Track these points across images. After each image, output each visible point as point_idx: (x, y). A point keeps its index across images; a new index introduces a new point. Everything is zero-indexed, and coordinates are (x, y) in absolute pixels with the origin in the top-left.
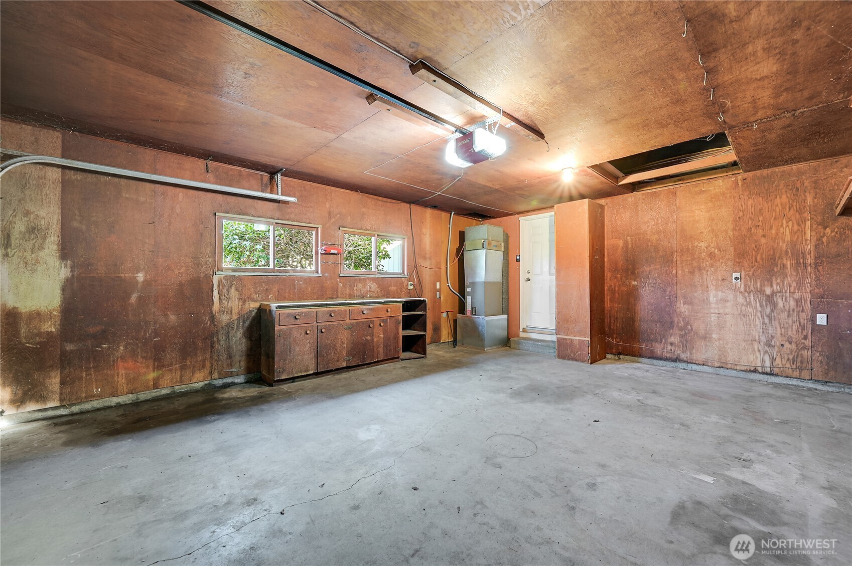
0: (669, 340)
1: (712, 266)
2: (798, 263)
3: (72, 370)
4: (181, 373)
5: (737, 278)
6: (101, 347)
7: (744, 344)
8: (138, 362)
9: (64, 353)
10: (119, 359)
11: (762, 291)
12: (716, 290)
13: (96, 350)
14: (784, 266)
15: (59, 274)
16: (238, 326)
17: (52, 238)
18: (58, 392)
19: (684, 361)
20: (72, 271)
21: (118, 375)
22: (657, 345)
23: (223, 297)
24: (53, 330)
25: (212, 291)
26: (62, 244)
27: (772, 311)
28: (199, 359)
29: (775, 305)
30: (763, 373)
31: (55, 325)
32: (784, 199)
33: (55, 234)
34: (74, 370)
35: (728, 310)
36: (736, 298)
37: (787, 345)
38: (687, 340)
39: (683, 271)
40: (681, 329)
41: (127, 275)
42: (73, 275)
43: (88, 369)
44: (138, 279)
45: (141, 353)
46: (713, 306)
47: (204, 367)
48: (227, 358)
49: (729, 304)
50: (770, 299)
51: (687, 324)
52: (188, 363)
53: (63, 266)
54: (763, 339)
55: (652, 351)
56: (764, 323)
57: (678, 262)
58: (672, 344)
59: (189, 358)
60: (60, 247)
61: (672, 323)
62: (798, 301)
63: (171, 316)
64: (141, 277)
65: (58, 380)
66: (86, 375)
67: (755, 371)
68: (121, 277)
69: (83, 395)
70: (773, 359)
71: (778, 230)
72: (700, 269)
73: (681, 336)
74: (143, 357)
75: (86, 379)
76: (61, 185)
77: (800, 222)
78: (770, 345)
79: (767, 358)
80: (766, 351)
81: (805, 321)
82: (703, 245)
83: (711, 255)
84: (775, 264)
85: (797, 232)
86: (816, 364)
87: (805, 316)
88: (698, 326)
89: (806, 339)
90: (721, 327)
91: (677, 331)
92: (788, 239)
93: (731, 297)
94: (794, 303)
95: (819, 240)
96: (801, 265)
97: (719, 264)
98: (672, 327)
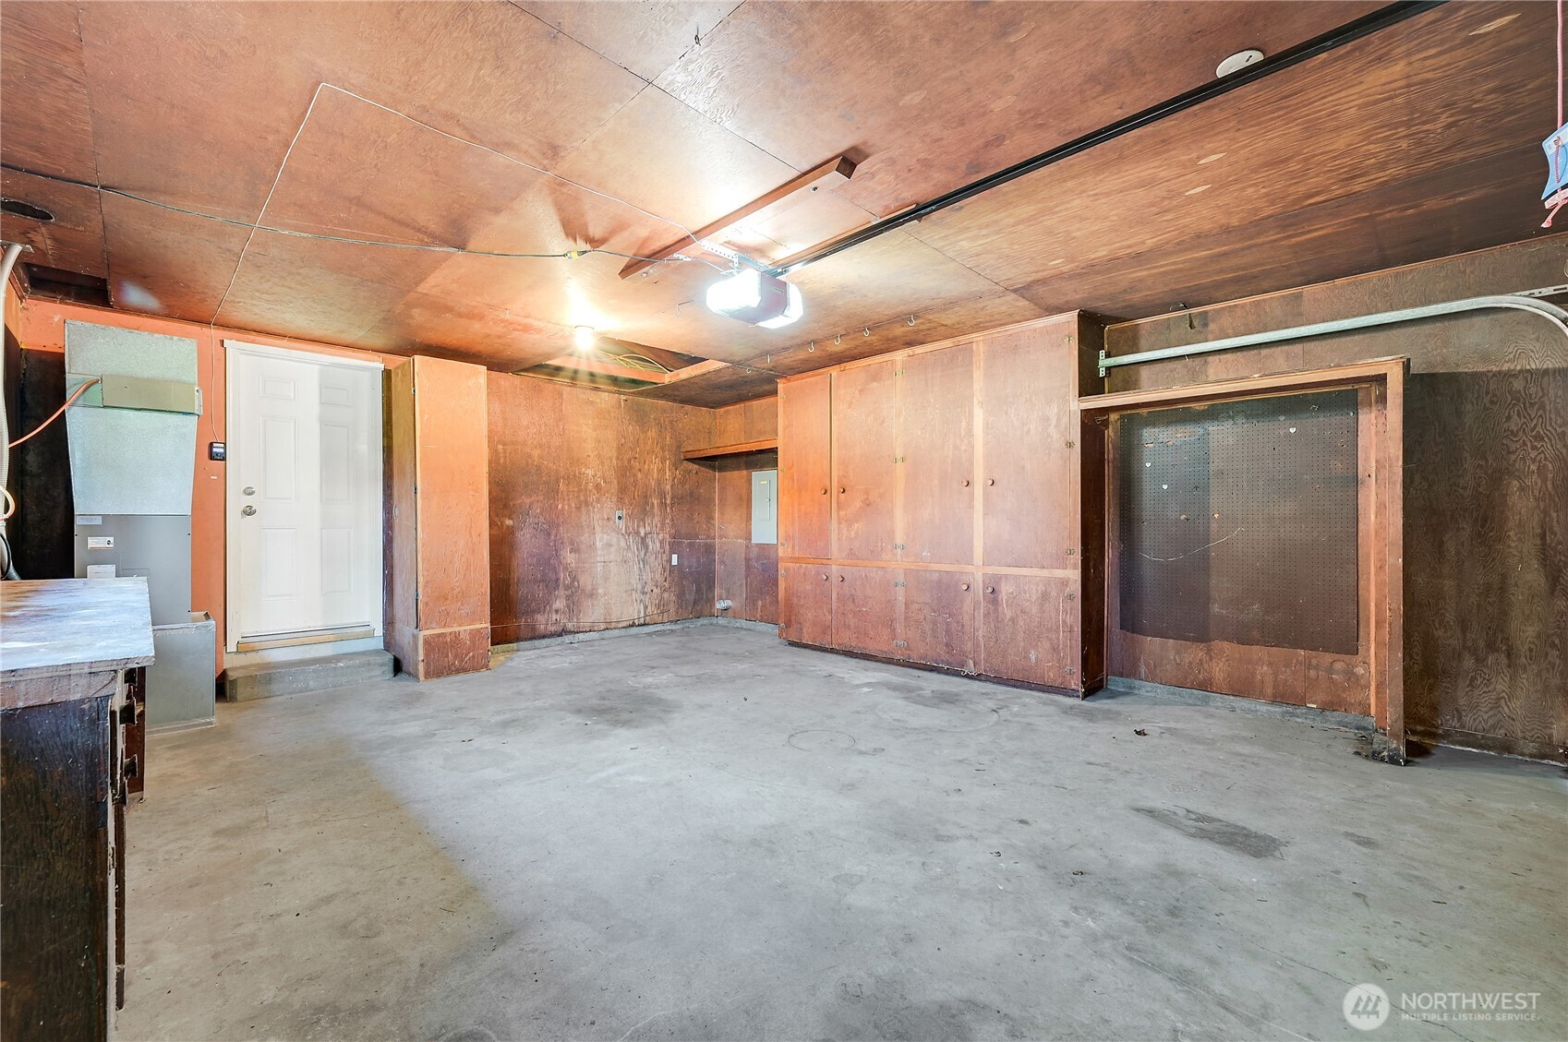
0: (554, 607)
1: (598, 501)
2: (661, 503)
5: (619, 518)
7: (625, 595)
11: (638, 533)
12: (602, 532)
14: (653, 504)
19: (570, 632)
22: (539, 617)
27: (645, 555)
29: (647, 548)
30: (639, 625)
32: (652, 433)
35: (612, 557)
36: (619, 542)
37: (655, 590)
38: (573, 607)
39: (569, 505)
40: (567, 588)
46: (599, 552)
49: (613, 549)
50: (644, 541)
51: (574, 579)
54: (639, 587)
55: (533, 629)
56: (640, 569)
57: (564, 494)
58: (557, 611)
61: (557, 580)
62: (661, 542)
67: (633, 625)
70: (646, 607)
71: (649, 466)
72: (587, 504)
73: (568, 598)
77: (663, 460)
78: (644, 593)
79: (642, 607)
80: (641, 601)
81: (665, 563)
82: (590, 472)
83: (597, 487)
84: (647, 503)
85: (661, 471)
86: (672, 604)
87: (665, 557)
88: (585, 580)
89: (665, 581)
90: (606, 579)
91: (561, 592)
92: (655, 476)
93: (614, 540)
94: (658, 545)
95: (673, 481)
96: (663, 505)
97: (604, 499)
98: (557, 587)
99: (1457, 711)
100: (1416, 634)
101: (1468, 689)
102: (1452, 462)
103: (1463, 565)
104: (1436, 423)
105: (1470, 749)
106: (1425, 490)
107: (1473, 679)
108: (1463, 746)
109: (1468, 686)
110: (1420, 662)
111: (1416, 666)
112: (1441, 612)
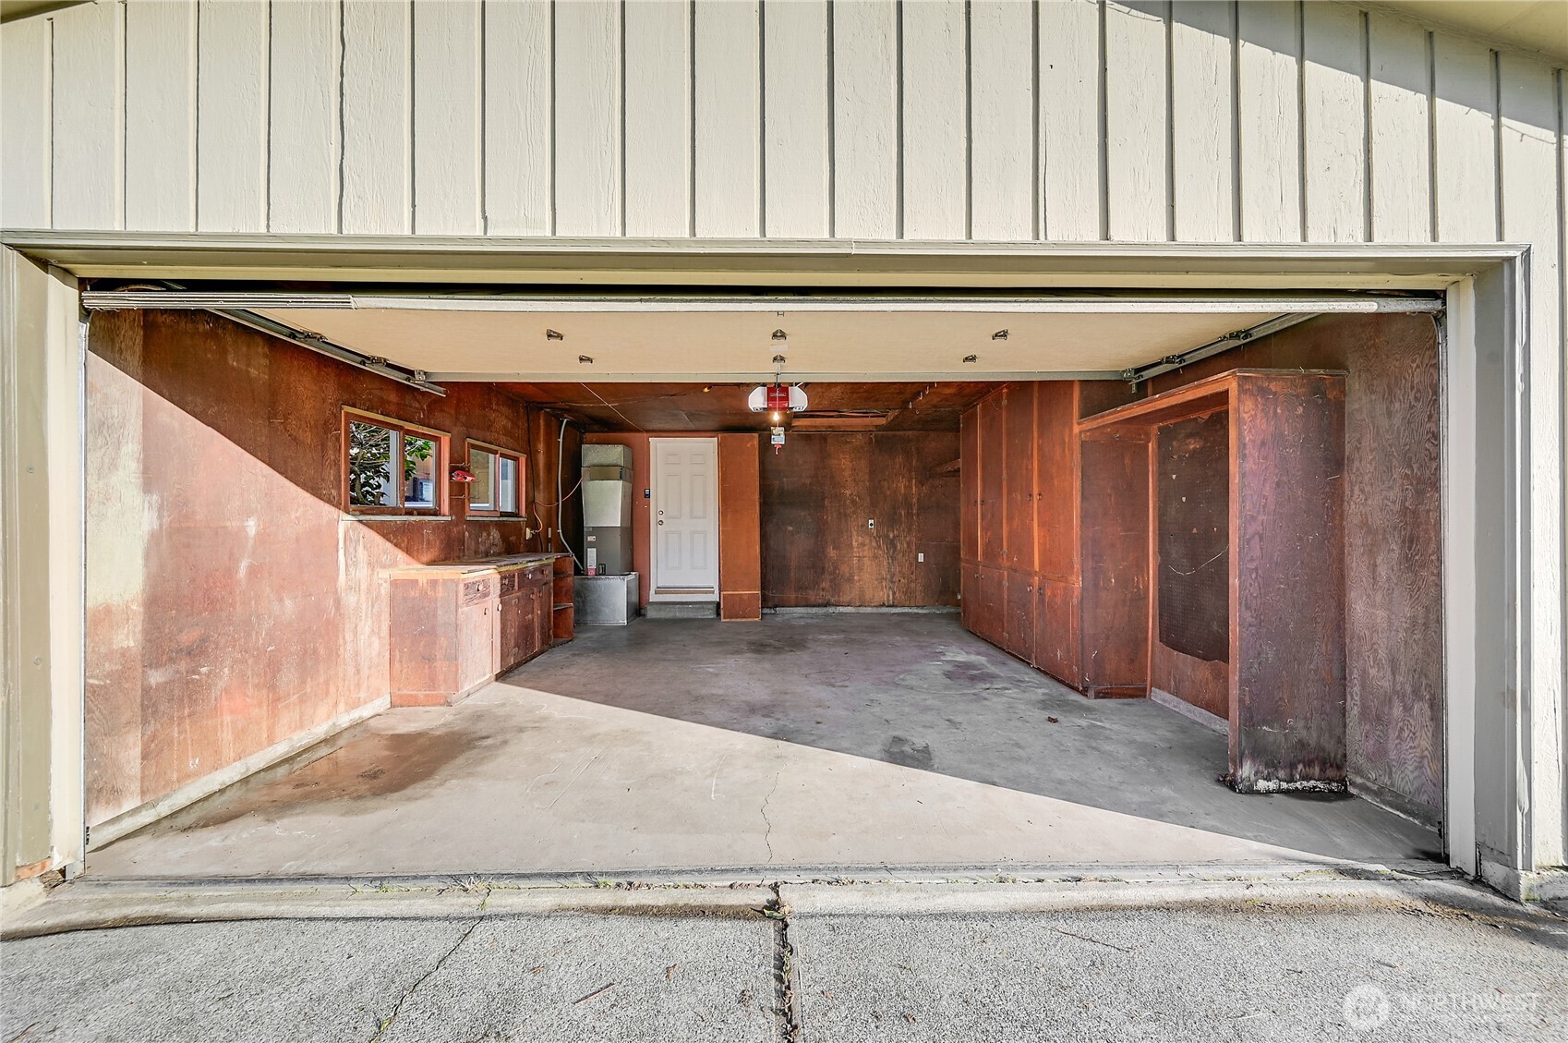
0: (821, 586)
1: (854, 512)
2: (908, 512)
3: (159, 726)
4: (300, 710)
5: (871, 525)
6: (199, 674)
7: (876, 583)
8: (248, 696)
9: (146, 690)
10: (224, 693)
11: (888, 536)
12: (858, 536)
13: (193, 680)
14: (901, 514)
15: (140, 524)
16: (366, 615)
17: (130, 445)
18: (139, 776)
19: (833, 605)
20: (160, 517)
21: (222, 726)
22: (811, 592)
23: (350, 562)
24: (132, 644)
25: (337, 551)
26: (144, 459)
27: (894, 552)
28: (322, 679)
29: (895, 547)
30: (888, 606)
31: (134, 633)
32: (900, 459)
33: (133, 437)
34: (162, 725)
35: (866, 553)
36: (871, 541)
37: (902, 580)
38: (836, 588)
39: (832, 516)
40: (831, 574)
41: (234, 524)
42: (161, 526)
43: (181, 719)
44: (248, 530)
45: (252, 677)
46: (855, 550)
47: (327, 693)
48: (355, 674)
49: (866, 548)
50: (892, 544)
51: (835, 568)
52: (309, 690)
53: (146, 505)
54: (888, 577)
55: (806, 599)
56: (889, 563)
57: (829, 508)
58: (823, 590)
59: (309, 679)
60: (141, 466)
61: (823, 568)
62: (908, 544)
63: (287, 602)
64: (252, 526)
65: (136, 752)
66: (179, 732)
67: (883, 605)
68: (225, 527)
69: (175, 776)
70: (894, 593)
71: (897, 485)
72: (846, 516)
73: (831, 581)
74: (257, 686)
75: (179, 743)
76: (142, 332)
77: (910, 480)
78: (893, 582)
79: (891, 593)
80: (890, 588)
81: (912, 560)
82: (848, 492)
83: (854, 502)
84: (895, 513)
85: (908, 487)
86: (918, 593)
87: (911, 555)
88: (844, 569)
89: (912, 573)
90: (860, 569)
91: (827, 576)
92: (903, 492)
93: (867, 541)
94: (905, 545)
95: (919, 494)
96: (909, 514)
97: (859, 511)
98: (823, 573)
99: (1389, 766)
100: (1355, 670)
101: (1397, 742)
102: (1385, 472)
103: (1392, 593)
104: (1370, 425)
105: (1398, 813)
106: (1362, 504)
107: (1402, 729)
108: (1392, 807)
109: (1397, 738)
110: (1358, 703)
111: (1356, 708)
112: (1375, 646)
